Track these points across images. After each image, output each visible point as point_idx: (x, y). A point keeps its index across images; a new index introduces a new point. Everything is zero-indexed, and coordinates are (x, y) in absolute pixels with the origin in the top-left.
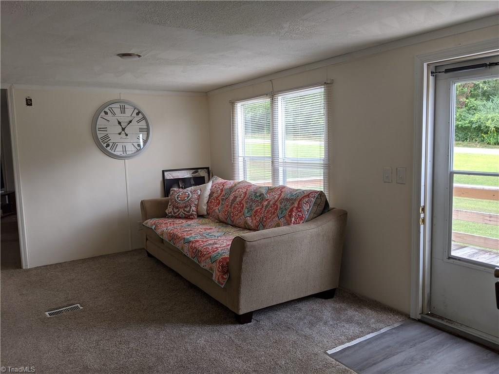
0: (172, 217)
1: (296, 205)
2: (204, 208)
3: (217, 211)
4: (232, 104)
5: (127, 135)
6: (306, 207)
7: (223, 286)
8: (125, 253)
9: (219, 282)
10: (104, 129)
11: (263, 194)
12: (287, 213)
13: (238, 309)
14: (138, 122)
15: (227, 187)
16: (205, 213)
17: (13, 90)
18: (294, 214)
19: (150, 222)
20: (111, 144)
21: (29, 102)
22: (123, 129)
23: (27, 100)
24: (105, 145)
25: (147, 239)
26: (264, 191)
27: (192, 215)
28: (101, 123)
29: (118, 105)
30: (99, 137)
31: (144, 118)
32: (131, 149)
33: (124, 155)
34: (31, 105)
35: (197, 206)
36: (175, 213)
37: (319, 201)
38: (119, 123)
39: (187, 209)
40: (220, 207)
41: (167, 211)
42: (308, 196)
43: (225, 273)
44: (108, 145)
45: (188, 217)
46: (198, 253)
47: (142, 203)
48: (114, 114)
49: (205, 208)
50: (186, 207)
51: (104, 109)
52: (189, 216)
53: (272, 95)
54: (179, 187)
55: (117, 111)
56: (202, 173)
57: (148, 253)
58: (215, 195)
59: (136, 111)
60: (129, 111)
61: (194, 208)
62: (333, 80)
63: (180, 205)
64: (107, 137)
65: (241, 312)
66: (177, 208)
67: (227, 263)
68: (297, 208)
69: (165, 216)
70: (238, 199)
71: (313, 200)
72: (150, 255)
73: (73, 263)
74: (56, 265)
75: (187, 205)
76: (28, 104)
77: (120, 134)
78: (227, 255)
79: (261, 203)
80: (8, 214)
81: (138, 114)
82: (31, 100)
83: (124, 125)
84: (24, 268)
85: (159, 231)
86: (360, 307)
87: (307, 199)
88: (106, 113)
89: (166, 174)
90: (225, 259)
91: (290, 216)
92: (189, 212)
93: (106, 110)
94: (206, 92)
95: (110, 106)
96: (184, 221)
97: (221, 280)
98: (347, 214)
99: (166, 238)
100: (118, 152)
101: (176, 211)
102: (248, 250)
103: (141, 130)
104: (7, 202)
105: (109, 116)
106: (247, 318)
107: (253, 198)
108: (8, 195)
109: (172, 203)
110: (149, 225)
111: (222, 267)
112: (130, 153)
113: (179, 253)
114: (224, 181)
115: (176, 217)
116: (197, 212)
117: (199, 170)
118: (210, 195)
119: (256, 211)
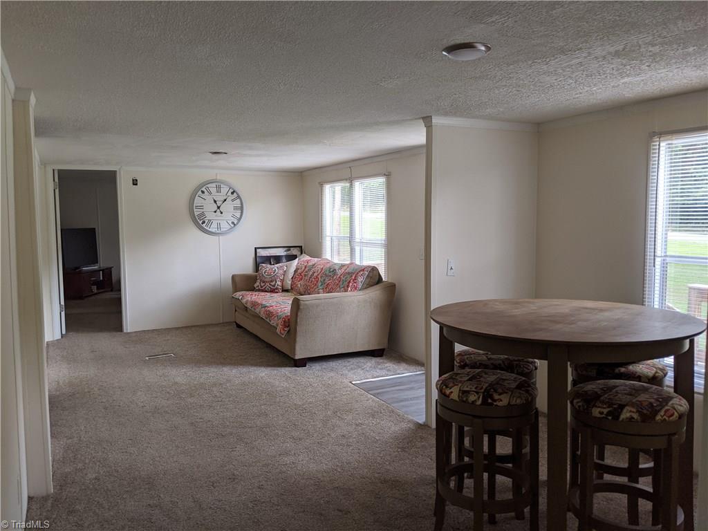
0: (259, 290)
1: (353, 278)
2: (288, 283)
3: (299, 286)
4: (321, 185)
5: (222, 213)
6: (360, 279)
7: (283, 336)
8: (217, 325)
9: (281, 333)
10: (201, 207)
11: (335, 270)
12: (346, 283)
13: (295, 354)
14: (233, 200)
15: (310, 264)
16: (290, 288)
17: (122, 172)
18: (351, 284)
19: (238, 295)
20: (206, 222)
21: (135, 182)
22: (219, 208)
23: (133, 180)
24: (201, 222)
25: (236, 311)
26: (337, 267)
27: (277, 289)
28: (198, 201)
29: (214, 185)
30: (196, 214)
31: (239, 197)
32: (225, 226)
33: (219, 231)
34: (136, 184)
35: (282, 281)
36: (262, 287)
37: (371, 274)
38: (215, 202)
39: (273, 284)
40: (302, 282)
41: (255, 286)
42: (363, 270)
43: (286, 327)
44: (204, 222)
45: (273, 291)
46: (270, 314)
47: (233, 277)
48: (210, 193)
49: (290, 282)
50: (272, 281)
51: (201, 189)
52: (274, 289)
53: (351, 180)
54: (271, 264)
55: (213, 190)
56: (294, 252)
57: (237, 324)
58: (299, 271)
59: (231, 191)
60: (224, 189)
61: (279, 283)
62: (390, 172)
63: (267, 280)
64: (203, 214)
65: (297, 357)
66: (264, 282)
67: (289, 320)
68: (354, 280)
69: (253, 289)
70: (315, 274)
71: (367, 273)
72: (239, 326)
73: (168, 331)
74: (153, 331)
75: (273, 280)
76: (134, 184)
77: (215, 212)
78: (289, 314)
79: (333, 277)
80: (102, 290)
81: (232, 193)
82: (137, 180)
83: (219, 204)
84: (125, 331)
85: (244, 301)
86: (399, 362)
87: (362, 273)
88: (203, 192)
89: (258, 250)
90: (288, 316)
91: (348, 286)
92: (274, 286)
93: (203, 189)
94: (301, 172)
95: (208, 186)
96: (268, 294)
97: (282, 332)
98: (395, 285)
99: (249, 306)
100: (213, 228)
101: (262, 284)
102: (301, 307)
103: (236, 208)
104: (101, 278)
105: (206, 195)
106: (302, 363)
107: (327, 273)
108: (103, 270)
109: (260, 277)
110: (237, 297)
111: (285, 322)
112: (225, 229)
113: (257, 316)
114: (310, 258)
115: (263, 291)
116: (282, 286)
117: (292, 249)
118: (295, 271)
119: (328, 284)
